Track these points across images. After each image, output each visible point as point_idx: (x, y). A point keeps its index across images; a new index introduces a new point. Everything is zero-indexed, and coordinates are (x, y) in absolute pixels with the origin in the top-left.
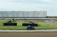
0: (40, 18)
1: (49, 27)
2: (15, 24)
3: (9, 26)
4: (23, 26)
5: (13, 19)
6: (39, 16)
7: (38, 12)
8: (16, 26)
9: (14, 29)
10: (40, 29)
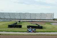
0: (47, 20)
1: (53, 30)
2: (20, 27)
3: (14, 28)
4: (27, 28)
5: (19, 21)
6: (46, 19)
7: (45, 14)
8: (20, 28)
9: (18, 32)
10: (44, 32)
